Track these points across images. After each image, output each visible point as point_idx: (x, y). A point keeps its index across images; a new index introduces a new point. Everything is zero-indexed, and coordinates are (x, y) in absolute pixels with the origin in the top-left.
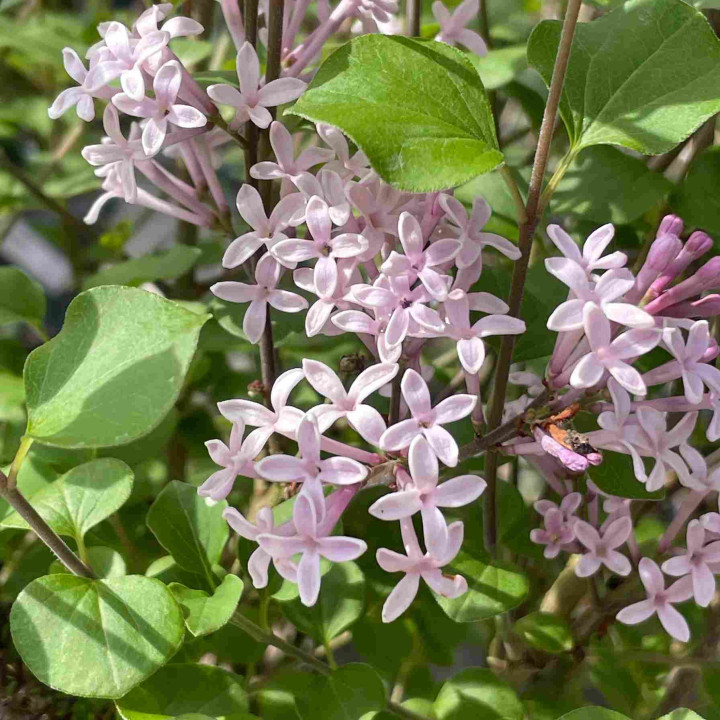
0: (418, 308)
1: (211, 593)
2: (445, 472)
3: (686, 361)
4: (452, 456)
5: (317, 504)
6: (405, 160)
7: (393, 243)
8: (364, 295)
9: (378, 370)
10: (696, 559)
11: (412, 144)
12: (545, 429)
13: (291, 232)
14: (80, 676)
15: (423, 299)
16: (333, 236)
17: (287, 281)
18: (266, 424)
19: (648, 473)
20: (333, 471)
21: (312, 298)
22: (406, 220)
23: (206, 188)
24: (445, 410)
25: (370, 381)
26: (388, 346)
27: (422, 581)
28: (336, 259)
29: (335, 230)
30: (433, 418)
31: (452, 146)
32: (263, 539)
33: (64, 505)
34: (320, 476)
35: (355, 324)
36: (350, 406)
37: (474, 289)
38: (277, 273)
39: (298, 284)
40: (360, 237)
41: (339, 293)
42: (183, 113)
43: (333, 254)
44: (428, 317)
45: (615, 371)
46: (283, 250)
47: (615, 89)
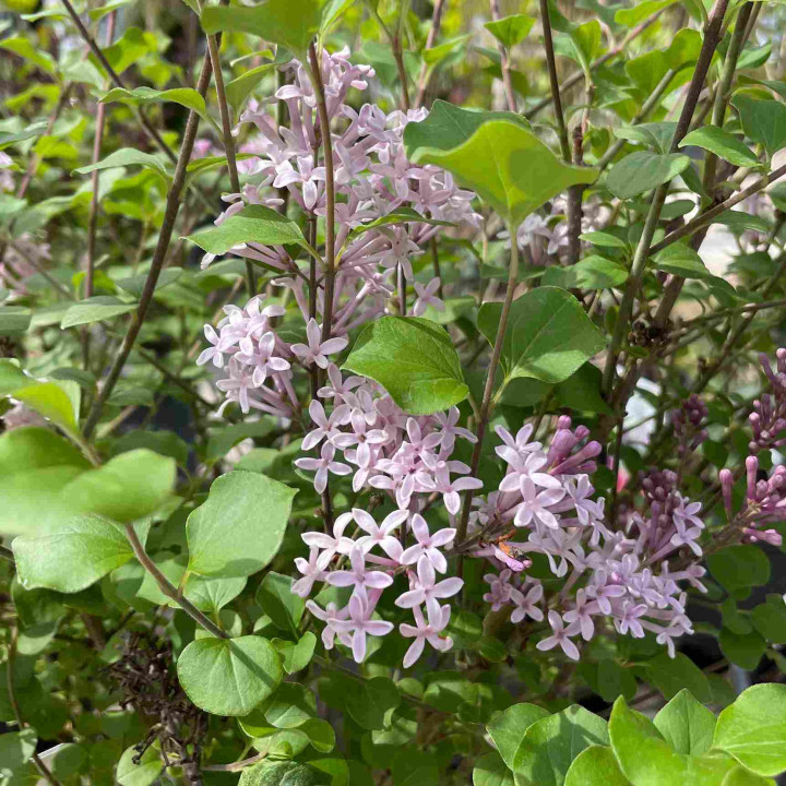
0: (419, 475)
1: (296, 642)
2: (439, 577)
3: (577, 498)
4: (443, 567)
5: (363, 599)
6: (413, 394)
7: (404, 435)
8: (387, 467)
9: (398, 514)
10: (582, 611)
11: (416, 385)
12: (497, 545)
13: (343, 428)
14: (221, 703)
15: (422, 469)
16: (367, 431)
17: (339, 456)
18: (330, 546)
19: (558, 566)
20: (372, 580)
21: (355, 468)
22: (411, 422)
23: (285, 393)
24: (437, 538)
25: (393, 521)
26: (403, 498)
27: (426, 641)
28: (369, 444)
29: (368, 428)
30: (430, 543)
31: (439, 384)
32: (331, 622)
33: (207, 593)
34: (365, 583)
35: (382, 484)
36: (381, 537)
37: (450, 459)
38: (334, 453)
39: (347, 459)
40: (383, 432)
41: (372, 465)
42: (277, 362)
43: (367, 441)
44: (426, 479)
45: (539, 515)
46: (338, 440)
47: (529, 343)
